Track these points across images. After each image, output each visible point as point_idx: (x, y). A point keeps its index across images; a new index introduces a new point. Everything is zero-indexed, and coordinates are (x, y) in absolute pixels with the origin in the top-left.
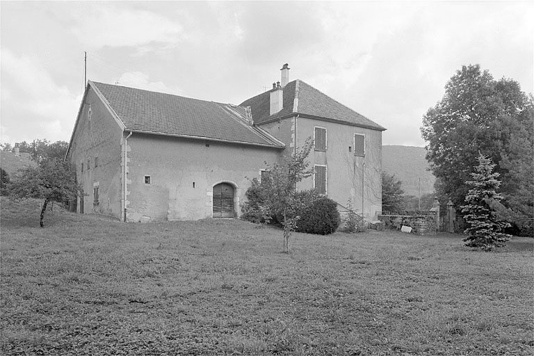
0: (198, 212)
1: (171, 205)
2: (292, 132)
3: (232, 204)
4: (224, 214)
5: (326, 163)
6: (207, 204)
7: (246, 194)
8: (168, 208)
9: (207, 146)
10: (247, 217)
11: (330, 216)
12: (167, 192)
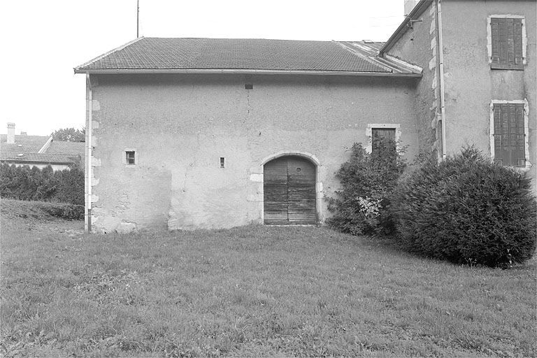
0: (232, 213)
1: (174, 201)
2: (431, 37)
3: (311, 196)
4: (294, 217)
5: (524, 95)
6: (252, 197)
7: (338, 176)
8: (170, 207)
9: (249, 87)
10: (334, 223)
11: (504, 215)
12: (167, 177)
